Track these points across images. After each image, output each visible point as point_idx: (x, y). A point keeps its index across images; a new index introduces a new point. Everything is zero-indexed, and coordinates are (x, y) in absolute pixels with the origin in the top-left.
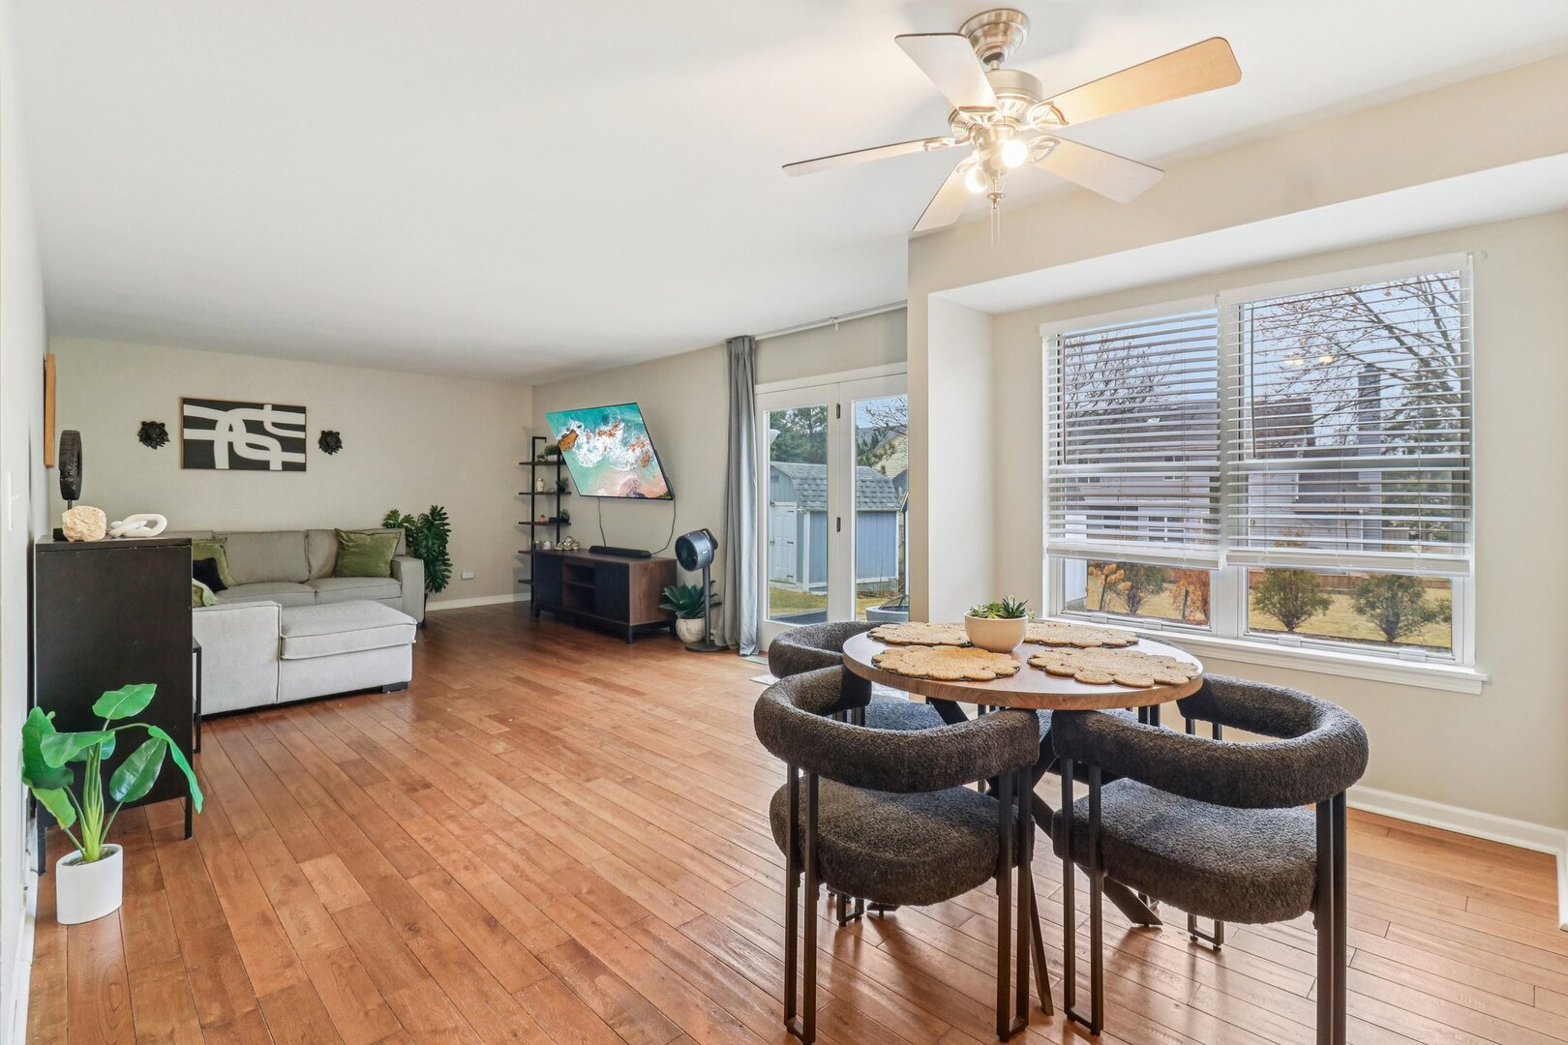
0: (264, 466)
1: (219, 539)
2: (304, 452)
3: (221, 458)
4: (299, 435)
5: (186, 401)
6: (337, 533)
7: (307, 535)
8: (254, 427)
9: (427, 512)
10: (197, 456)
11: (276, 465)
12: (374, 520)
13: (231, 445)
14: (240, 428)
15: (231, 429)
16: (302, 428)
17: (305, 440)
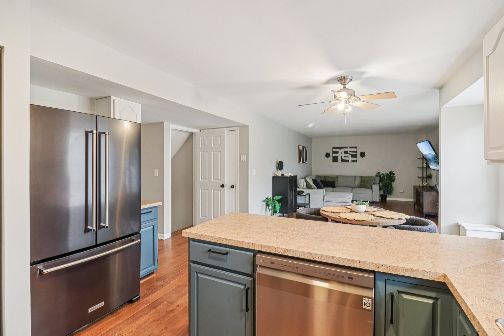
0: (348, 161)
1: (337, 177)
2: (356, 157)
3: (339, 160)
4: (355, 153)
5: (333, 148)
6: (361, 176)
7: (355, 177)
8: (346, 152)
9: (388, 173)
10: (335, 159)
11: (350, 161)
12: (374, 174)
13: (341, 156)
14: (343, 153)
15: (341, 153)
16: (356, 152)
17: (356, 155)
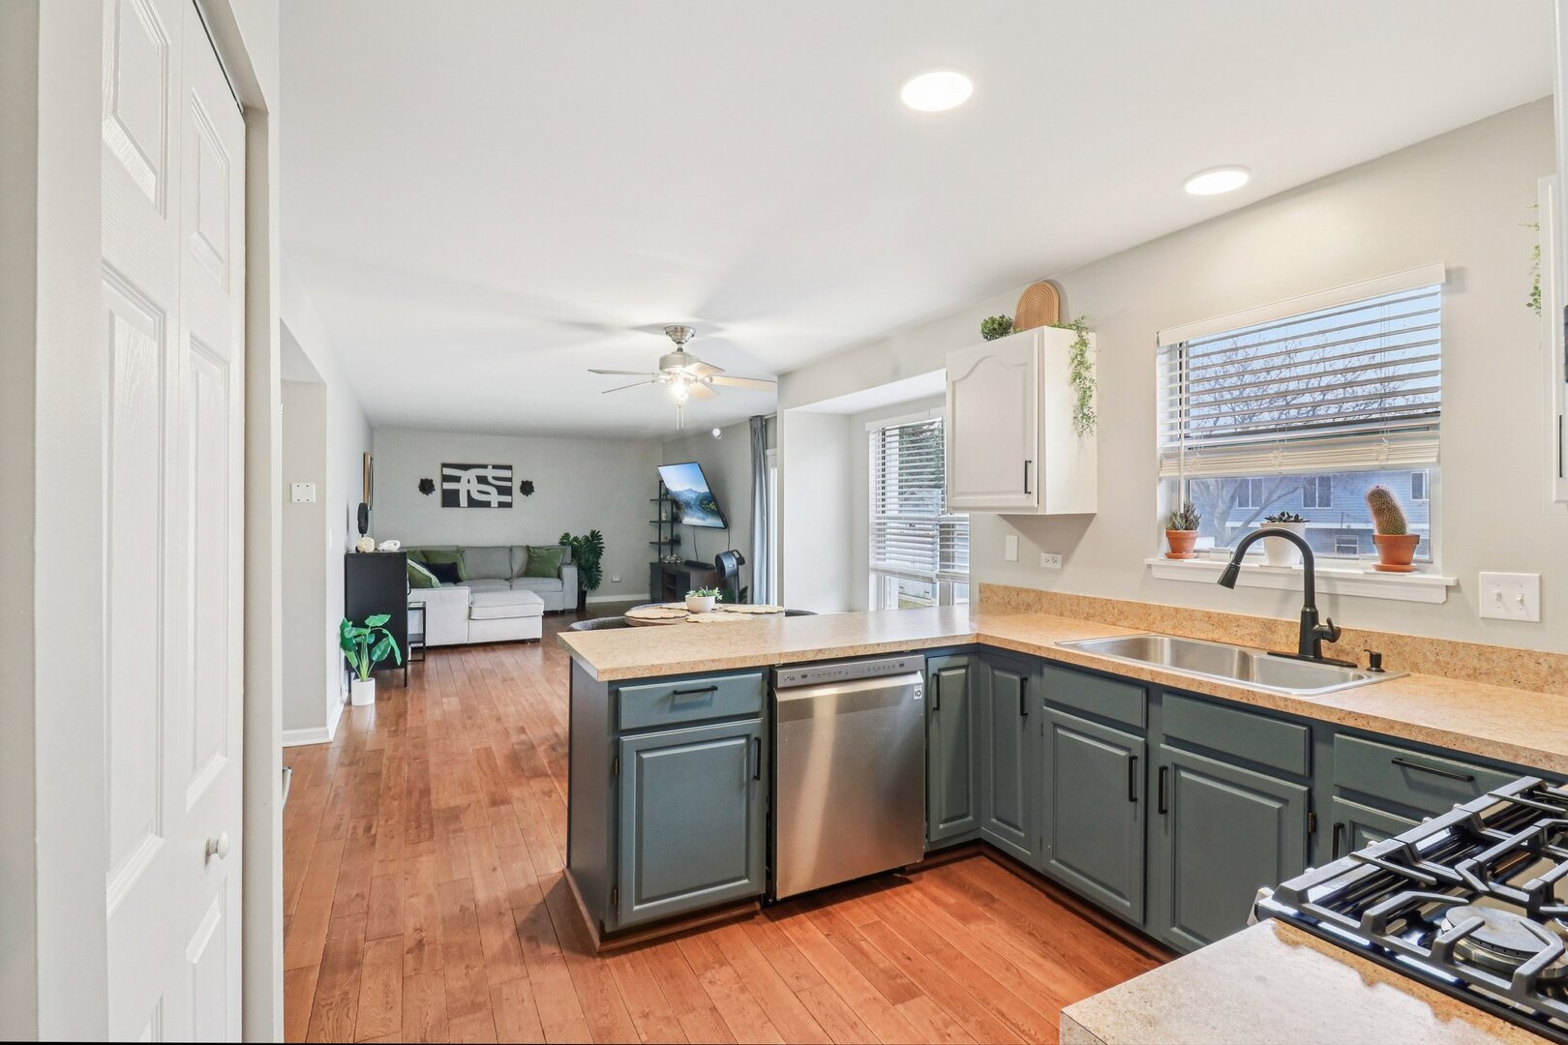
0: (487, 504)
1: (460, 551)
2: (511, 495)
3: (463, 500)
4: (508, 484)
5: (444, 465)
6: (528, 548)
7: (511, 549)
8: (482, 480)
9: (588, 534)
10: (450, 499)
11: (494, 504)
12: (554, 540)
13: (469, 491)
14: (474, 481)
15: (469, 482)
16: (510, 480)
17: (511, 487)
